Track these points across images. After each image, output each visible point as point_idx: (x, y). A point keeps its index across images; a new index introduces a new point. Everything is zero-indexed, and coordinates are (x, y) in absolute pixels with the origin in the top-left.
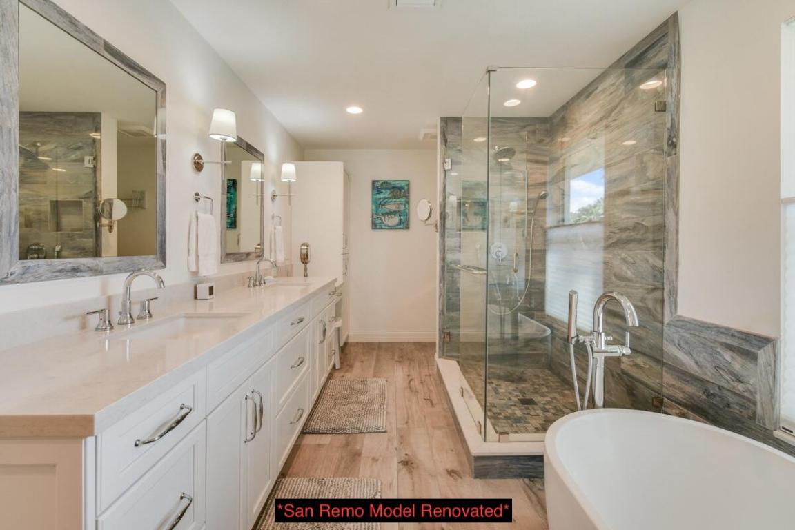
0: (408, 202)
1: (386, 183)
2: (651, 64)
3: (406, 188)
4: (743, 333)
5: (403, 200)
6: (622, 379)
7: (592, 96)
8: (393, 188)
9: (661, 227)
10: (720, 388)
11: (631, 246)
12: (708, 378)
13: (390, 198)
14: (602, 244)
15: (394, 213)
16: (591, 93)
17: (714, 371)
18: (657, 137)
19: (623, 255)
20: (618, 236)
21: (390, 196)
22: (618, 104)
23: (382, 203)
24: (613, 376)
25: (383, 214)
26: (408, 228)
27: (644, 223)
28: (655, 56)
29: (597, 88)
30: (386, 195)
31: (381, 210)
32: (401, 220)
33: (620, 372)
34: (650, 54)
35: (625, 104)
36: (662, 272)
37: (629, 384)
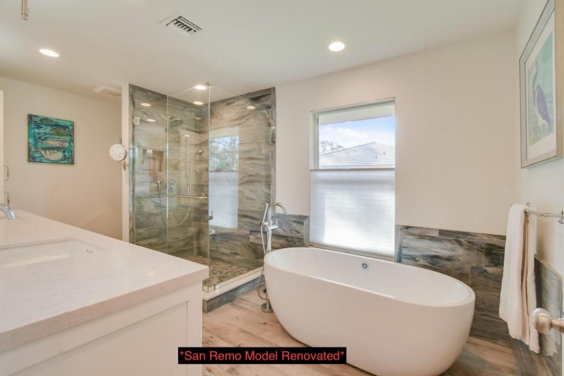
0: (72, 141)
1: (46, 119)
2: (263, 103)
3: (71, 128)
4: (299, 216)
5: (68, 138)
6: (250, 246)
7: (231, 105)
8: (56, 125)
9: (269, 176)
10: (292, 237)
11: (254, 183)
12: (287, 235)
13: (52, 134)
14: (238, 182)
15: (58, 149)
16: (231, 103)
17: (290, 232)
18: (267, 137)
19: (250, 188)
20: (247, 179)
21: (52, 132)
22: (247, 115)
23: (43, 138)
24: (245, 247)
25: (43, 149)
26: (72, 163)
27: (261, 173)
28: (265, 101)
29: (234, 103)
30: (48, 131)
31: (40, 145)
32: (65, 156)
33: (249, 244)
34: (263, 99)
35: (251, 116)
36: (269, 195)
37: (253, 247)
